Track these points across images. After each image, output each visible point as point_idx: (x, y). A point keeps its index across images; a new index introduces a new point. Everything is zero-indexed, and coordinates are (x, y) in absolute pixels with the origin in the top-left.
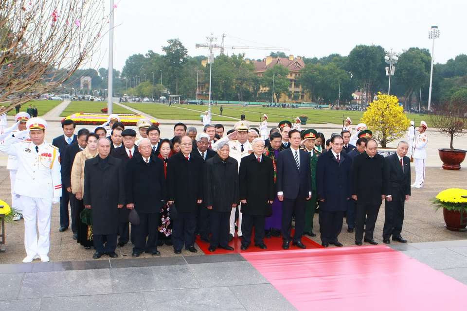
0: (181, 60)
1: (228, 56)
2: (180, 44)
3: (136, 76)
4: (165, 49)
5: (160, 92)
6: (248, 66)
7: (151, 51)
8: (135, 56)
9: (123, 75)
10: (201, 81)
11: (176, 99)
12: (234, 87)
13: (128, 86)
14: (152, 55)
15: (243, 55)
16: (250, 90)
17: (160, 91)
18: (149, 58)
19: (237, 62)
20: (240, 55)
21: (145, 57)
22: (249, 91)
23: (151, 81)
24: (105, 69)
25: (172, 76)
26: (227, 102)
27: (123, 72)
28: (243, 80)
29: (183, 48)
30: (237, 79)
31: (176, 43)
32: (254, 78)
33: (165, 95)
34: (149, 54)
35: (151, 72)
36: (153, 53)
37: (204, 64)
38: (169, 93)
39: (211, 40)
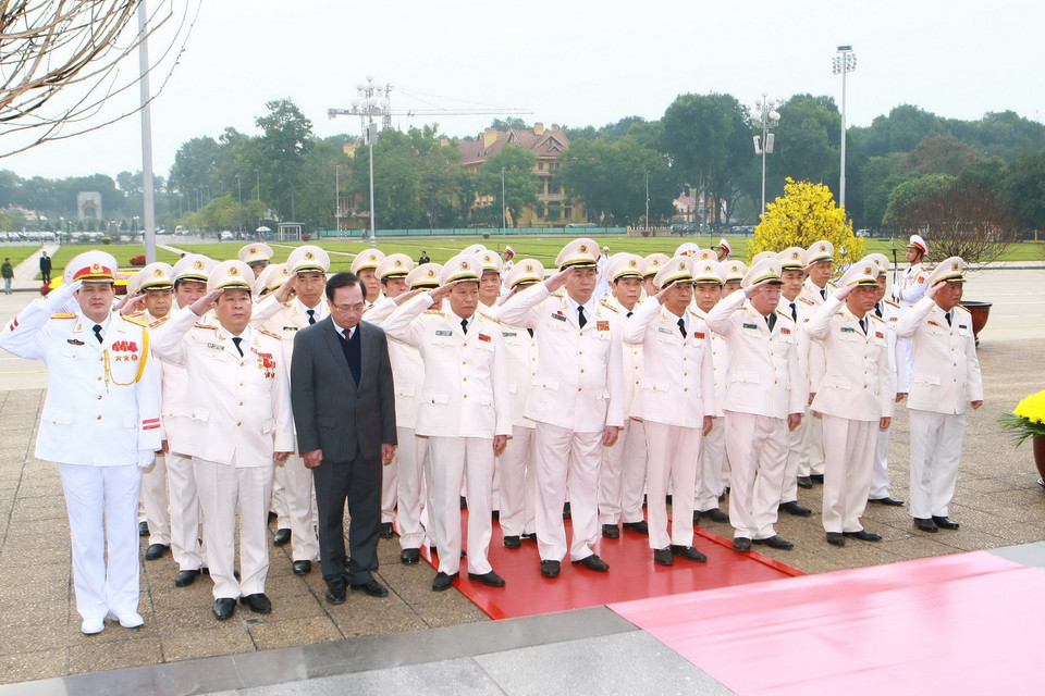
0: (299, 145)
1: (400, 133)
2: (295, 111)
3: (201, 186)
4: (261, 122)
5: (257, 218)
6: (445, 151)
7: (231, 130)
8: (195, 142)
9: (171, 185)
10: (344, 189)
11: (293, 230)
12: (418, 199)
13: (185, 209)
14: (234, 137)
15: (435, 129)
16: (454, 204)
17: (258, 215)
18: (227, 146)
19: (422, 143)
20: (427, 128)
21: (219, 142)
22: (450, 207)
23: (235, 195)
24: (130, 174)
25: (280, 180)
26: (404, 232)
27: (171, 178)
28: (436, 182)
29: (301, 118)
30: (425, 181)
31: (285, 108)
32: (460, 176)
33: (267, 223)
34: (228, 136)
35: (234, 173)
36: (236, 133)
37: (350, 152)
38: (277, 219)
39: (369, 93)
